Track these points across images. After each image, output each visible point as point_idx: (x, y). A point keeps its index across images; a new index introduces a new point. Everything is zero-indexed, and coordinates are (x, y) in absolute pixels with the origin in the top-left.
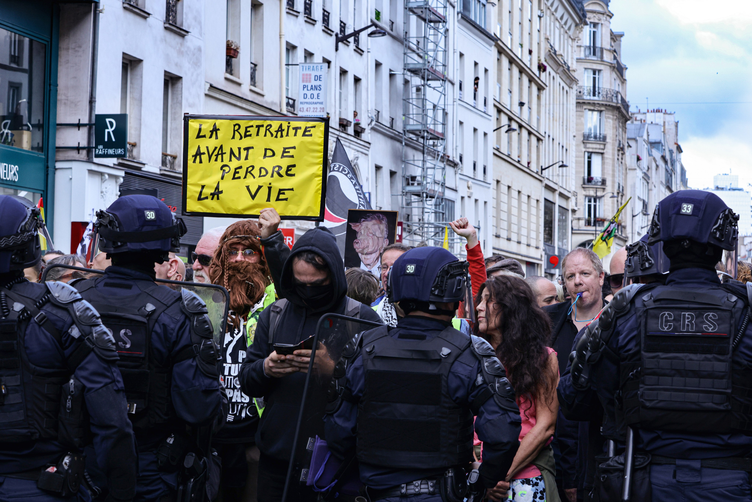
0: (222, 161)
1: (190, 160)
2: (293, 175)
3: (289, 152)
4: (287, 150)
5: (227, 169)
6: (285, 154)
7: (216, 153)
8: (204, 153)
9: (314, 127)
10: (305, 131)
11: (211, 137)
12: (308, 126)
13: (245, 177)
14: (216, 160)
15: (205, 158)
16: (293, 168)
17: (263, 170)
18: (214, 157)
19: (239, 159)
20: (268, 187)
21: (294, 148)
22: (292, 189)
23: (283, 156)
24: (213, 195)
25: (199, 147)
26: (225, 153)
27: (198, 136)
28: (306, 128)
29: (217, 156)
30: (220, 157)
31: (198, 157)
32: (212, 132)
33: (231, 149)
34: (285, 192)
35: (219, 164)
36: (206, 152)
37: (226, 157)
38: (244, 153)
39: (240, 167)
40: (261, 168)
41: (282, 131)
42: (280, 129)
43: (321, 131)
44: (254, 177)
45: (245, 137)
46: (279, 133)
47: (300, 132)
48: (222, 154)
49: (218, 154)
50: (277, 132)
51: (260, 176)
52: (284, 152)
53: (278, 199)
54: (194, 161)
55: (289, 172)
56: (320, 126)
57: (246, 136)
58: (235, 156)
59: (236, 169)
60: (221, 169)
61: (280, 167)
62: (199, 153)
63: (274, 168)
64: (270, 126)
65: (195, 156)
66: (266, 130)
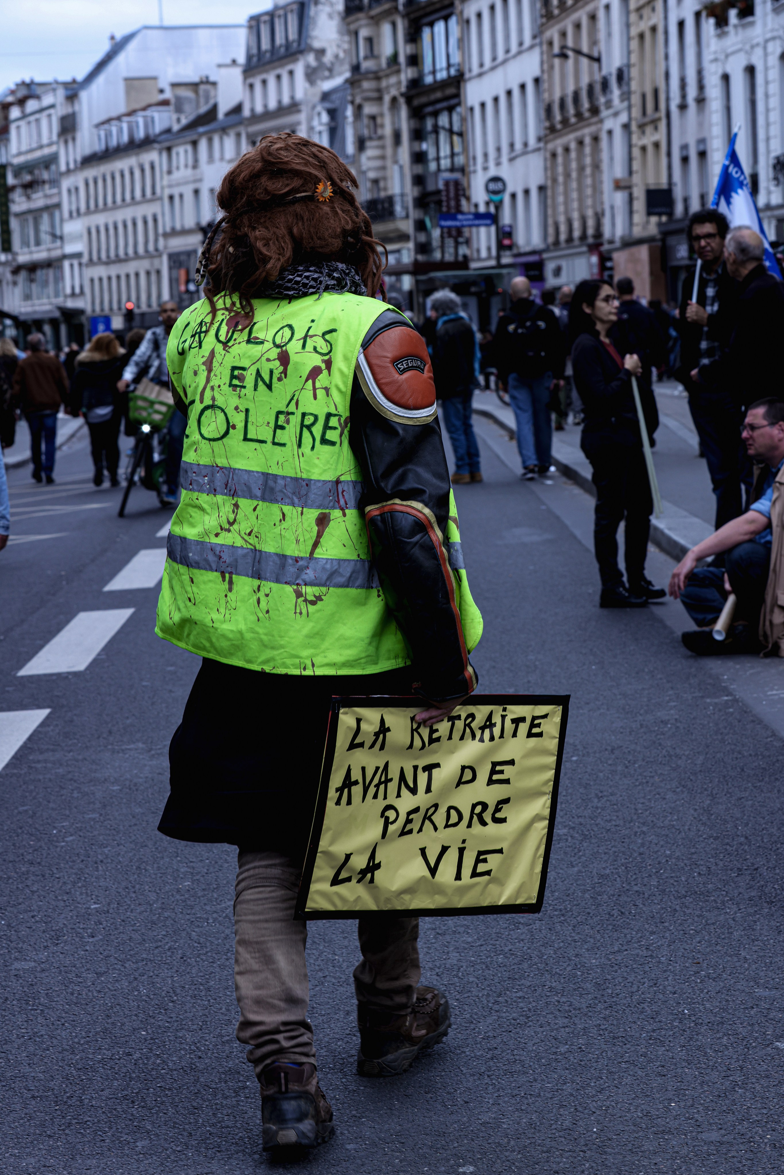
0: (385, 798)
1: (332, 799)
2: (503, 820)
3: (502, 772)
4: (498, 768)
5: (391, 814)
6: (495, 777)
7: (376, 781)
8: (356, 783)
9: (545, 716)
10: (532, 725)
11: (372, 746)
12: (536, 714)
13: (420, 830)
14: (375, 797)
15: (357, 791)
16: (504, 806)
17: (453, 812)
18: (372, 790)
19: (414, 791)
20: (459, 848)
21: (512, 762)
22: (500, 851)
23: (490, 782)
24: (363, 873)
25: (349, 770)
26: (391, 780)
27: (353, 746)
28: (534, 718)
29: (377, 786)
30: (382, 787)
31: (346, 790)
32: (377, 734)
33: (402, 769)
34: (489, 857)
35: (381, 803)
36: (360, 780)
37: (393, 787)
38: (423, 778)
39: (416, 810)
40: (450, 808)
41: (492, 726)
42: (489, 724)
43: (556, 723)
44: (436, 829)
45: (430, 743)
46: (487, 732)
47: (523, 728)
48: (388, 781)
49: (380, 783)
50: (482, 728)
51: (447, 826)
52: (493, 772)
53: (475, 874)
54: (338, 803)
55: (498, 815)
56: (554, 713)
57: (432, 741)
58: (407, 786)
59: (409, 813)
60: (382, 815)
61: (485, 806)
62: (348, 783)
63: (474, 806)
64: (472, 716)
65: (340, 790)
66: (465, 725)
